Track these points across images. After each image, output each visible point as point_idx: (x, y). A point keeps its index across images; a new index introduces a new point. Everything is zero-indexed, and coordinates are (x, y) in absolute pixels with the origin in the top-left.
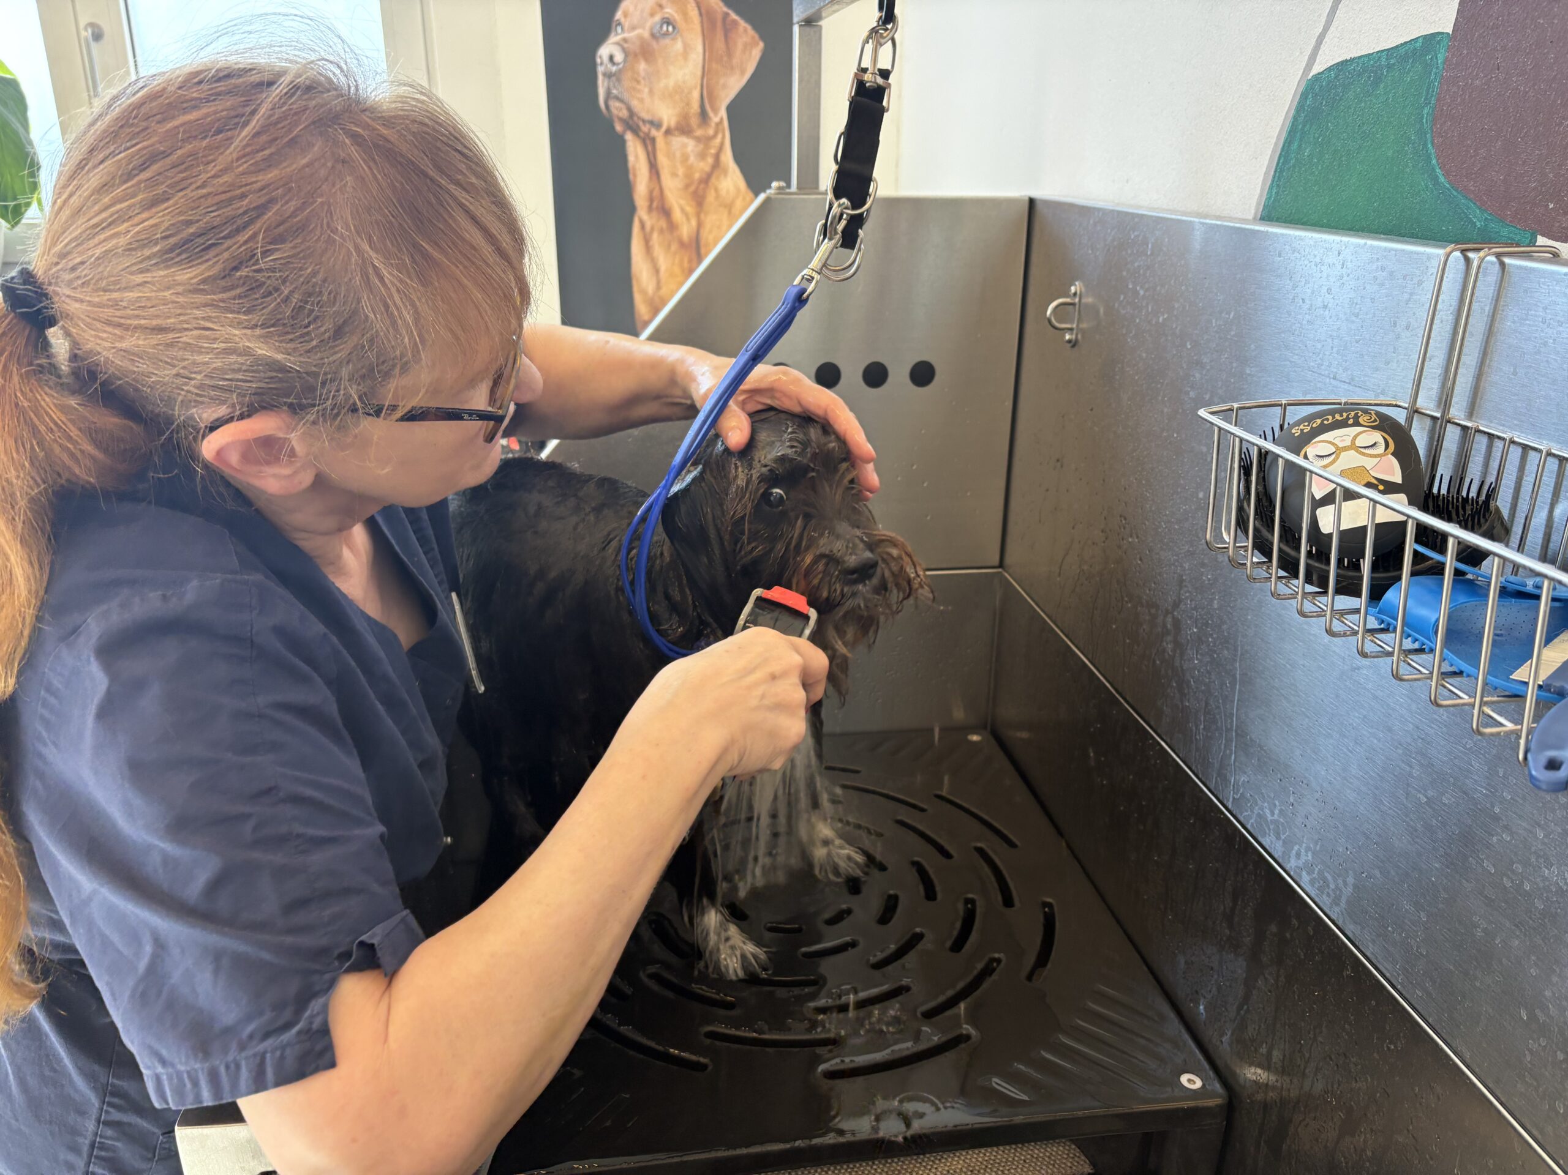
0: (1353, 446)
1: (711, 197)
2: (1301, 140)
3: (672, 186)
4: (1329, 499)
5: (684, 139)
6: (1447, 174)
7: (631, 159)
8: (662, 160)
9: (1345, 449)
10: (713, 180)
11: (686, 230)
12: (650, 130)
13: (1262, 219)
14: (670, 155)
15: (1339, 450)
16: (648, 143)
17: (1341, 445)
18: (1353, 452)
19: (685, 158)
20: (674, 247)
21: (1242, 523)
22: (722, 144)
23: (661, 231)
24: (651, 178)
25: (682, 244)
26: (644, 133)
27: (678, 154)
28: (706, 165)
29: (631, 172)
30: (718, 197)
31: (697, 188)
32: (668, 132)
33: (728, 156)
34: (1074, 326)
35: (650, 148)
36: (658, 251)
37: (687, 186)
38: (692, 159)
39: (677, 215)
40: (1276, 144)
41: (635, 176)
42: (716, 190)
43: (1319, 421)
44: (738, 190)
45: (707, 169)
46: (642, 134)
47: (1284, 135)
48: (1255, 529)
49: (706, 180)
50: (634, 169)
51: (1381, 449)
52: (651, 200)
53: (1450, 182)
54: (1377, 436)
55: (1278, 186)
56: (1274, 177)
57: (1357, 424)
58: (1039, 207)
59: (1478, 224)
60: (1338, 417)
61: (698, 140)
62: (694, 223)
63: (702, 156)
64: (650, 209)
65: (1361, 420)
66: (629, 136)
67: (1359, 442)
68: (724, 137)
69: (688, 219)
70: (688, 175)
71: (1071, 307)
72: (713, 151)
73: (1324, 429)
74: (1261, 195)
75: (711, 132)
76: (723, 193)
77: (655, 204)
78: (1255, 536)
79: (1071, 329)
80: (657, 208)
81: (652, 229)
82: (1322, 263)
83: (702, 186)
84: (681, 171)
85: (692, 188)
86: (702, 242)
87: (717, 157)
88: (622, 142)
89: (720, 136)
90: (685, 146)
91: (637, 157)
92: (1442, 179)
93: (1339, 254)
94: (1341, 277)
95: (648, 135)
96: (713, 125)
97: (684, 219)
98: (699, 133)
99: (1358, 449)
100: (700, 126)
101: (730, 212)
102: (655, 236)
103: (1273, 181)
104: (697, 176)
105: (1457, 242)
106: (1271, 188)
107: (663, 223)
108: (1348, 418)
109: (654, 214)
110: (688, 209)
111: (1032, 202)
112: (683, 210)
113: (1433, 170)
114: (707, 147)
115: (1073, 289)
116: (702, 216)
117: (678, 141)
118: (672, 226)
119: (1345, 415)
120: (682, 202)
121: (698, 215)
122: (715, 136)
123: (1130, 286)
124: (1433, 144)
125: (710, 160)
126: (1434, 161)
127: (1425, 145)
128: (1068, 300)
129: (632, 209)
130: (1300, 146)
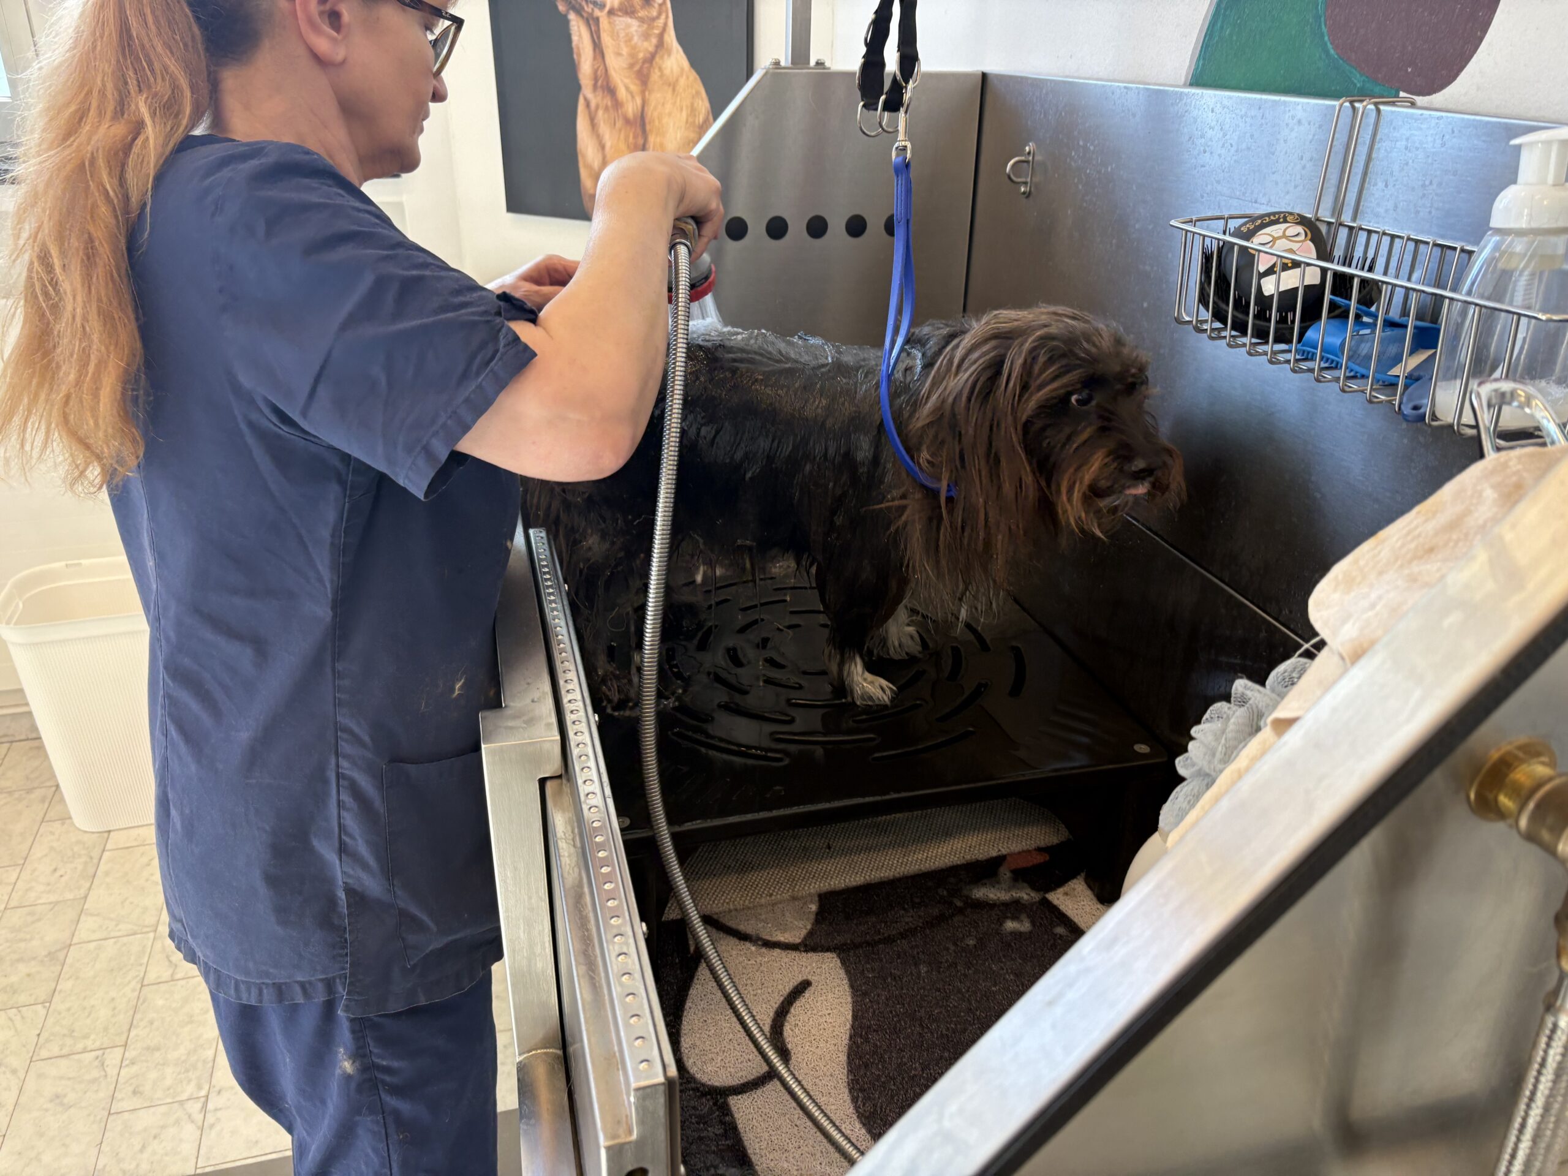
0: (1284, 236)
1: (655, 76)
2: (1223, 22)
3: (616, 65)
4: (1270, 271)
5: (629, 20)
6: (1336, 48)
7: (575, 38)
8: (606, 39)
9: (1279, 238)
10: (657, 59)
11: (631, 108)
12: (593, 10)
13: (1191, 85)
14: (615, 36)
15: (1274, 240)
16: (592, 23)
17: (1276, 236)
18: (1284, 240)
19: (629, 39)
20: (619, 124)
21: (1203, 300)
22: (666, 24)
23: (606, 109)
24: (595, 58)
25: (627, 121)
26: (588, 13)
27: (622, 34)
28: (649, 46)
29: (575, 50)
30: (662, 76)
31: (641, 68)
32: (611, 12)
33: (671, 37)
34: (1029, 180)
35: (593, 28)
36: (604, 129)
37: (631, 66)
38: (636, 38)
39: (622, 93)
40: (1202, 25)
41: (579, 55)
42: (660, 69)
43: (1259, 221)
44: (682, 70)
45: (651, 49)
46: (585, 15)
47: (1209, 18)
48: (1214, 302)
49: (651, 59)
50: (578, 48)
51: (1302, 237)
52: (596, 79)
53: (1337, 54)
54: (1299, 229)
55: (1204, 59)
56: (1201, 51)
57: (1285, 221)
58: (991, 81)
59: (1358, 85)
60: (1272, 218)
61: (642, 20)
62: (639, 101)
63: (646, 36)
64: (595, 87)
65: (1288, 219)
66: (572, 16)
67: (1288, 233)
68: (667, 17)
69: (633, 97)
70: (633, 55)
71: (1025, 164)
72: (657, 32)
73: (1263, 226)
74: (1190, 67)
75: (655, 13)
76: (667, 72)
77: (600, 83)
78: (1214, 308)
79: (1025, 183)
80: (602, 87)
81: (597, 107)
82: (1246, 115)
83: (646, 65)
84: (625, 51)
85: (637, 67)
86: (647, 121)
87: (661, 36)
88: (566, 22)
89: (663, 17)
90: (629, 26)
91: (580, 36)
92: (1332, 52)
93: (1260, 108)
94: (1262, 125)
95: (591, 14)
96: (656, 5)
97: (629, 97)
98: (641, 14)
99: (1287, 237)
100: (643, 7)
101: (674, 90)
102: (600, 113)
103: (1200, 55)
104: (641, 55)
105: (1347, 97)
106: (1198, 60)
107: (608, 101)
108: (1279, 218)
109: (600, 93)
110: (633, 87)
111: (984, 76)
112: (627, 88)
113: (1326, 44)
114: (651, 27)
115: (1027, 149)
116: (647, 93)
117: (622, 21)
118: (617, 104)
119: (1277, 216)
120: (627, 81)
121: (643, 92)
122: (658, 17)
123: (1081, 143)
124: (1325, 25)
125: (654, 41)
126: (1326, 38)
127: (1320, 25)
128: (1023, 158)
129: (578, 88)
130: (1222, 28)
